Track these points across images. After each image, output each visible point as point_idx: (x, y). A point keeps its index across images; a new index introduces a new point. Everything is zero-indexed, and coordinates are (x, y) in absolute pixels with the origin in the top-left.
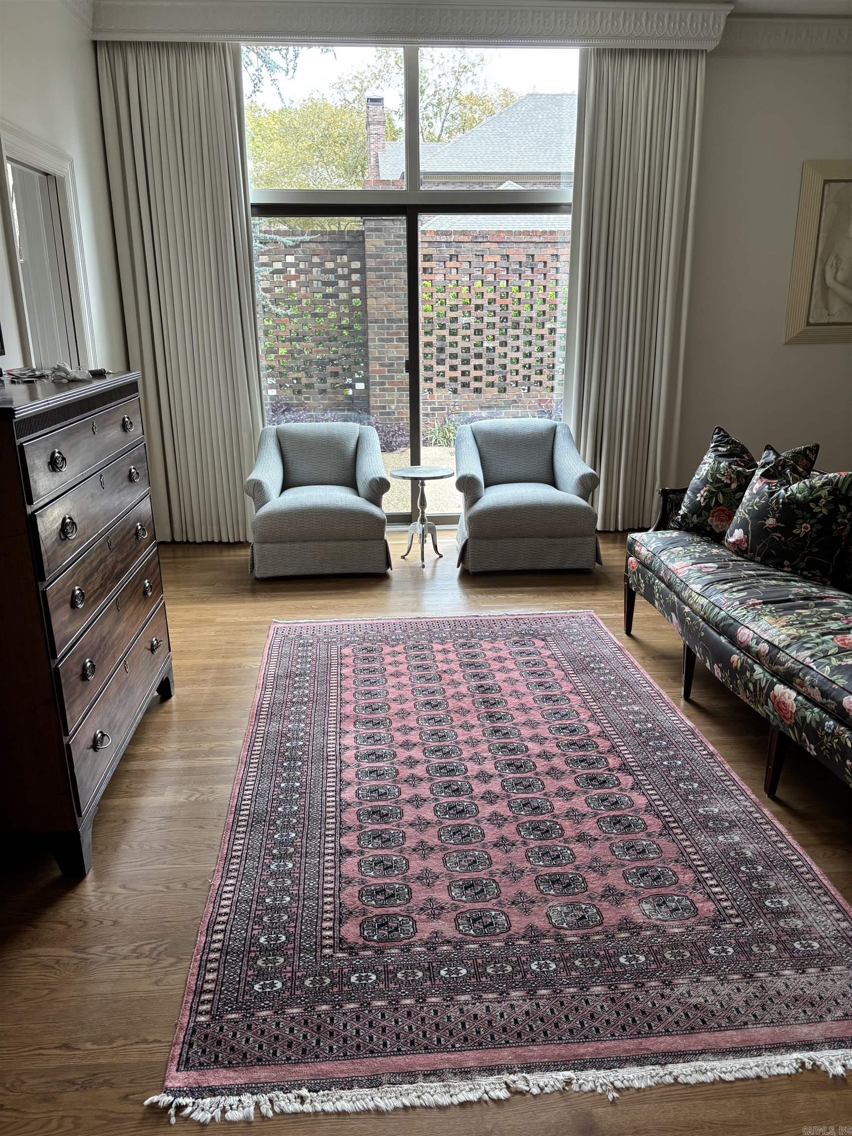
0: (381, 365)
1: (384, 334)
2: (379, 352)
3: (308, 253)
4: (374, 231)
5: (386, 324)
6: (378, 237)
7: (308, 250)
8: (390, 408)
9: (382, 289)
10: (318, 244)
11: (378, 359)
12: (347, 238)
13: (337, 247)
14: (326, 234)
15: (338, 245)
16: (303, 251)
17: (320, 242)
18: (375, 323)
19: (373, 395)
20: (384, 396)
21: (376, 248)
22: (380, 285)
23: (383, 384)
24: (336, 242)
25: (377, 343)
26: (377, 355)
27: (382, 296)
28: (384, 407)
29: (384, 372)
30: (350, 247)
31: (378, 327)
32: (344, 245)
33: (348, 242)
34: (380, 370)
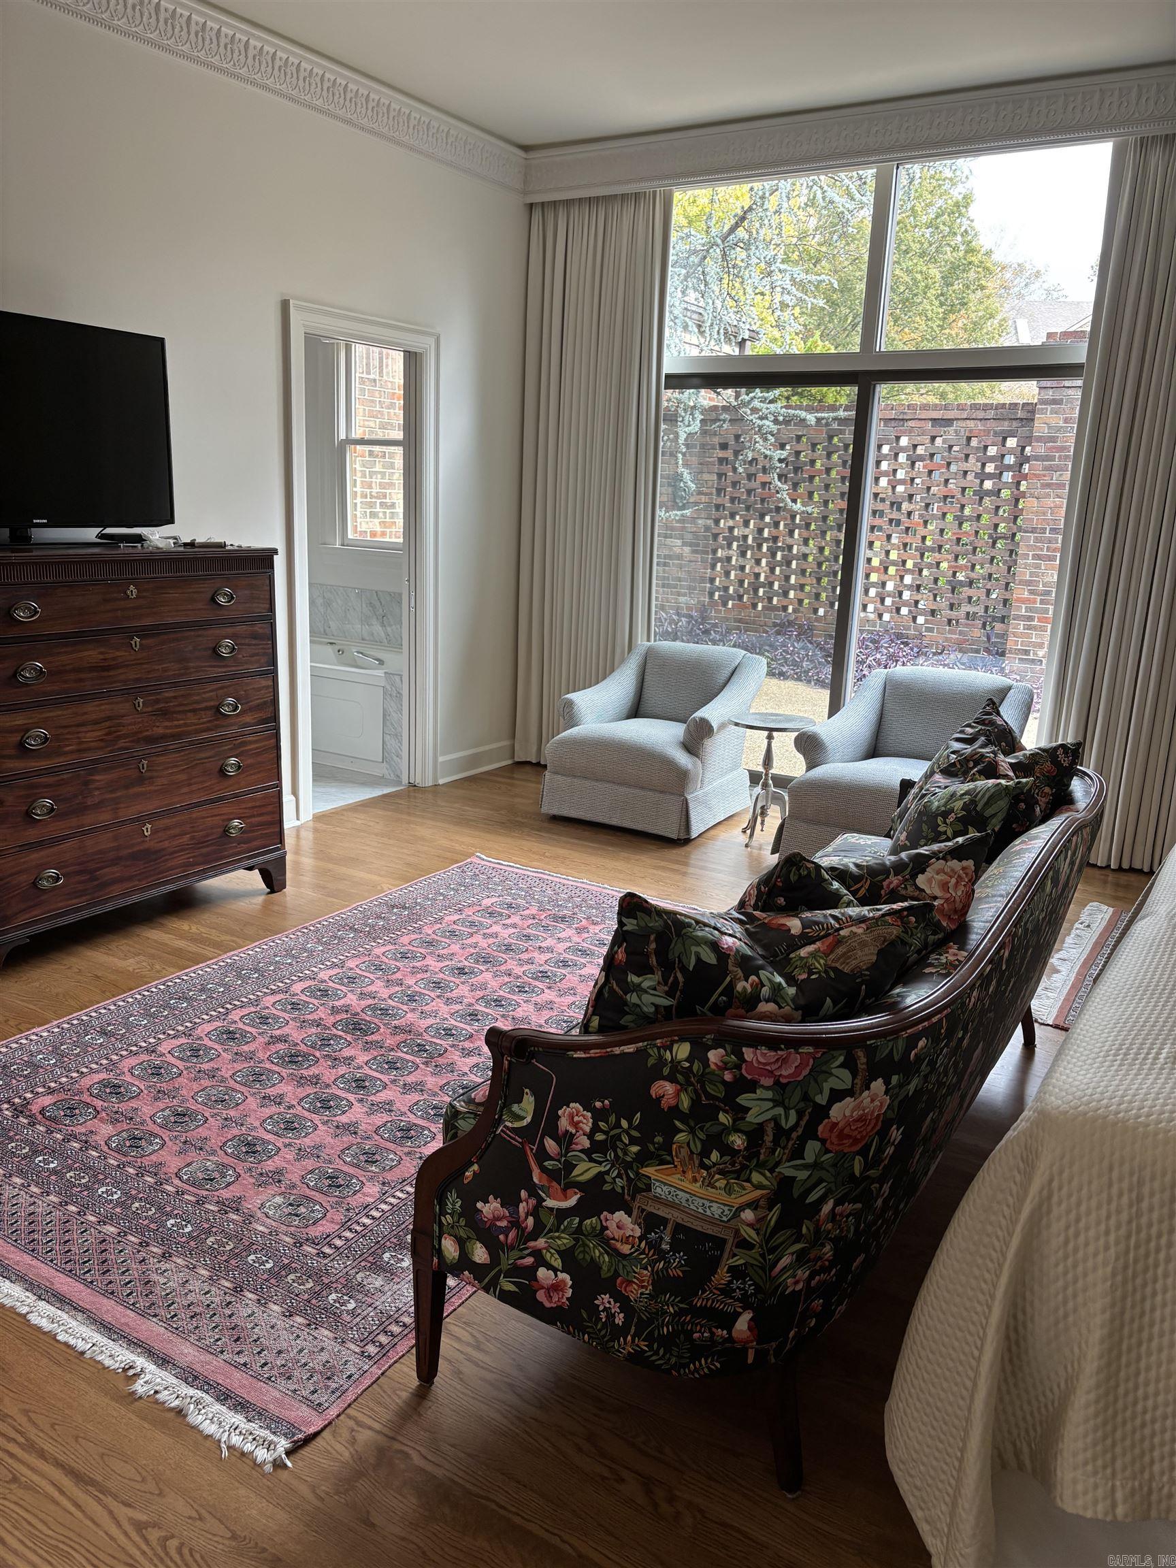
0: (1032, 592)
1: (1042, 550)
2: (1031, 574)
3: (962, 434)
4: (1050, 404)
5: (1047, 535)
6: (1053, 412)
7: (962, 430)
8: (1035, 654)
9: (1049, 485)
10: (979, 422)
11: (1028, 583)
12: (1020, 414)
13: (1006, 426)
14: (991, 409)
15: (1006, 423)
16: (956, 431)
17: (981, 420)
18: (1032, 532)
19: (1014, 633)
20: (1029, 636)
21: (1049, 428)
22: (1047, 480)
23: (1030, 619)
24: (1004, 419)
25: (1030, 561)
26: (1028, 578)
27: (1048, 496)
28: (1027, 652)
29: (1035, 602)
30: (1022, 426)
31: (1036, 538)
32: (1015, 424)
33: (1022, 419)
34: (1028, 600)
